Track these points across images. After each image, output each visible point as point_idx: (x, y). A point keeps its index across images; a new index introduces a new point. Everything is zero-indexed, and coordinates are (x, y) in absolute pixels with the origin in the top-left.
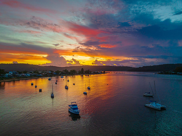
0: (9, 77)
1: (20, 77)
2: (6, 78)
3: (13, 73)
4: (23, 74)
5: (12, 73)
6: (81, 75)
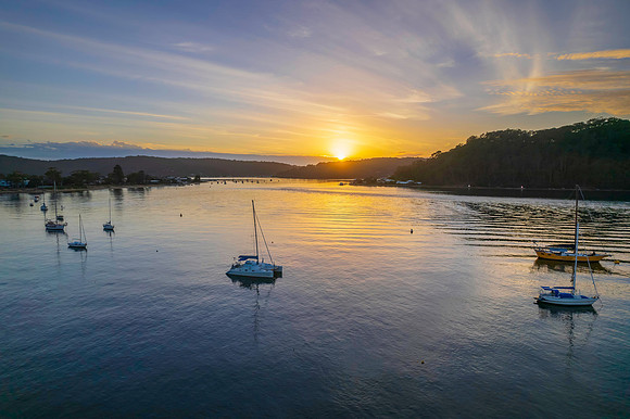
6: (113, 188)
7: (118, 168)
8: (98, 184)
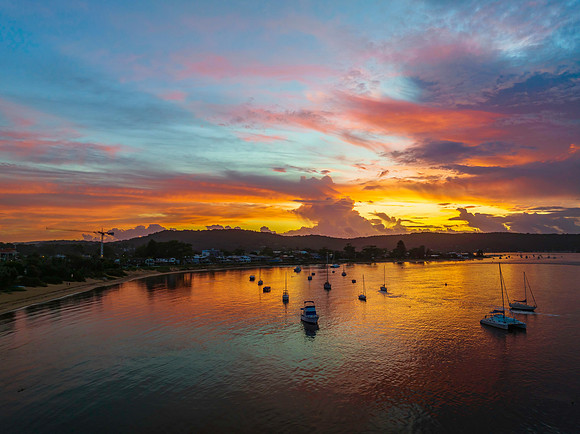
0: (203, 263)
1: (228, 264)
2: (195, 266)
3: (211, 254)
4: (235, 257)
5: (208, 254)
6: (397, 261)
7: (401, 243)
8: (383, 258)
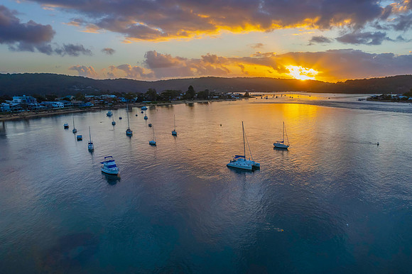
1: (40, 111)
5: (19, 101)
6: (188, 102)
7: (191, 88)
8: (178, 100)
